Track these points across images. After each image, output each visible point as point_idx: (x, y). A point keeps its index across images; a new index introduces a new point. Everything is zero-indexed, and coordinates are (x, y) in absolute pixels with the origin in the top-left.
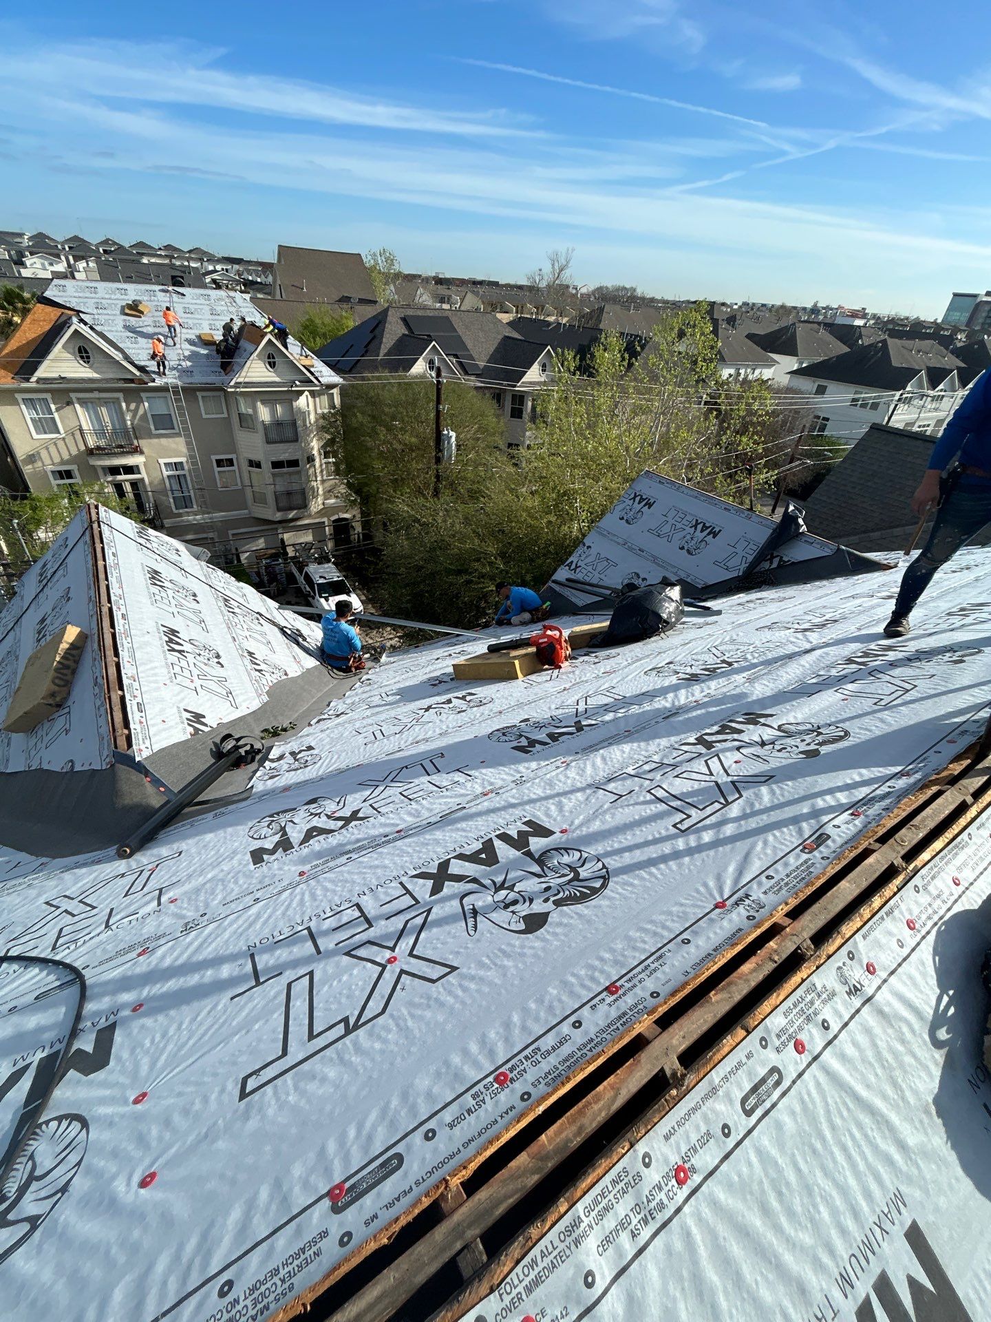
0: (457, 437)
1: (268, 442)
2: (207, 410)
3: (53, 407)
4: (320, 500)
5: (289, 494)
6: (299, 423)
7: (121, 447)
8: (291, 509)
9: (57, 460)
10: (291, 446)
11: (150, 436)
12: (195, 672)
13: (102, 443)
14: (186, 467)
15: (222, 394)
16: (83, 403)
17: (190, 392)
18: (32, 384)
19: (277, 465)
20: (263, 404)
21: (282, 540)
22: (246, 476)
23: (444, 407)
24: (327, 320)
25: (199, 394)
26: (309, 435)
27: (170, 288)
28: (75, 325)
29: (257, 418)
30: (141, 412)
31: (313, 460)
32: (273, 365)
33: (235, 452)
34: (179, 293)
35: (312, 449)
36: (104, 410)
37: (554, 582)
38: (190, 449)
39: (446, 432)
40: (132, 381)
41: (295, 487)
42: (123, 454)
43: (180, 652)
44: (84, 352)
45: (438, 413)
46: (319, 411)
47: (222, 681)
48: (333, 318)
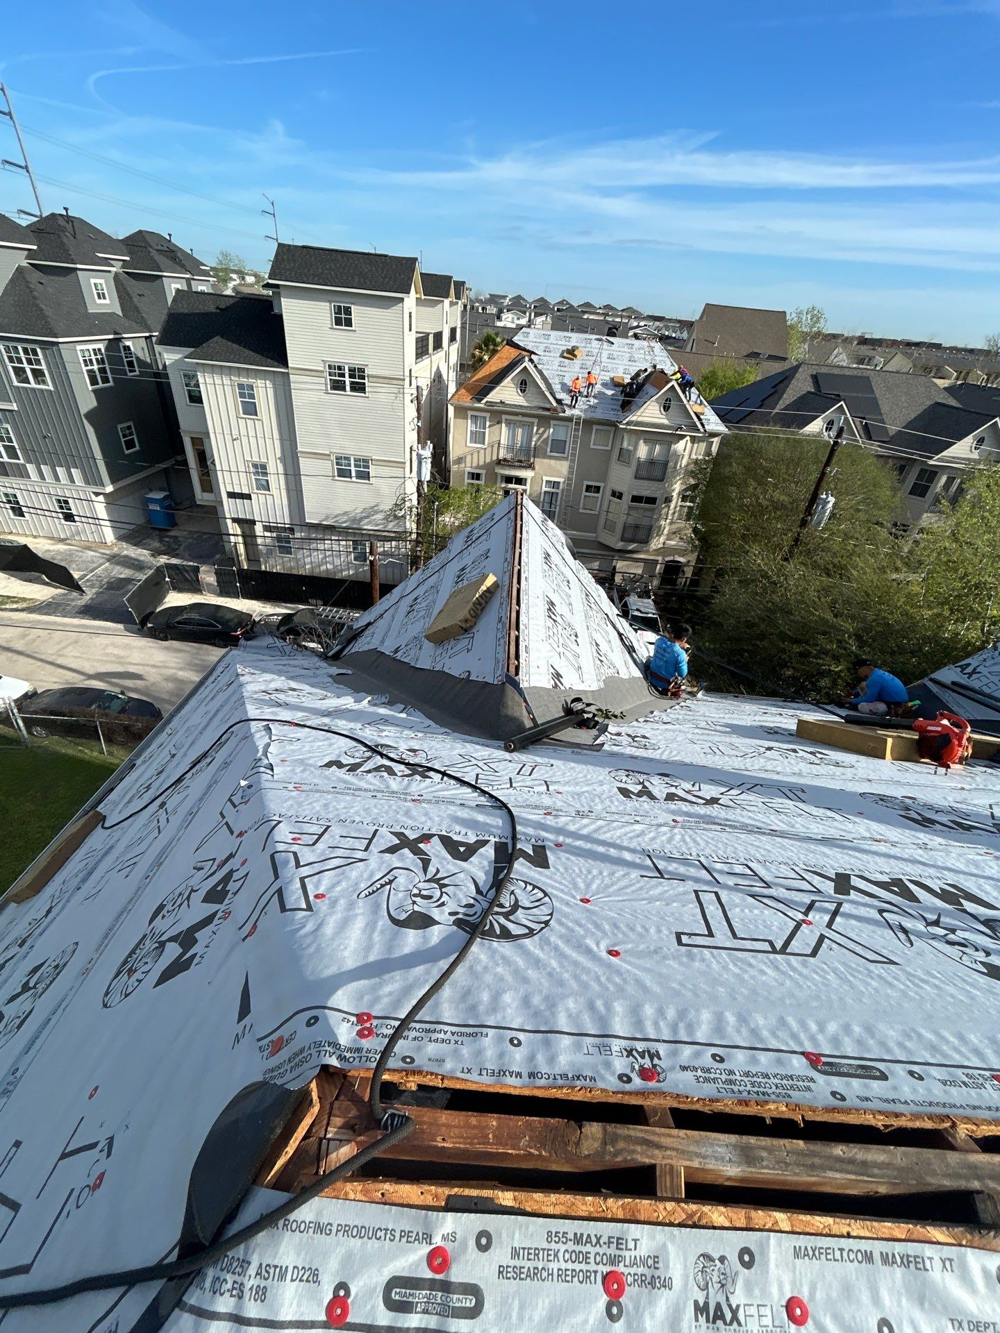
0: (835, 504)
1: (636, 478)
2: (596, 442)
3: (488, 424)
4: (662, 539)
5: (637, 527)
6: (671, 464)
7: (520, 461)
8: (633, 541)
9: (475, 464)
10: (656, 484)
11: (545, 456)
12: (561, 641)
13: (509, 457)
14: (561, 486)
15: (613, 429)
16: (508, 423)
17: (588, 423)
18: (481, 405)
19: (636, 499)
20: (645, 442)
21: (615, 567)
22: (606, 503)
23: (833, 470)
24: (730, 373)
25: (595, 427)
26: (675, 477)
27: (604, 338)
28: (527, 364)
29: (634, 455)
30: (545, 436)
31: (670, 501)
32: (666, 408)
33: (604, 480)
34: (609, 342)
35: (673, 490)
36: (520, 430)
37: (932, 680)
38: (571, 472)
39: (824, 496)
40: (548, 410)
41: (645, 522)
42: (520, 467)
43: (555, 621)
44: (524, 384)
45: (823, 474)
46: (694, 457)
47: (577, 656)
48: (736, 371)
